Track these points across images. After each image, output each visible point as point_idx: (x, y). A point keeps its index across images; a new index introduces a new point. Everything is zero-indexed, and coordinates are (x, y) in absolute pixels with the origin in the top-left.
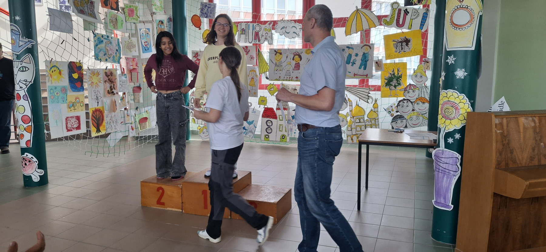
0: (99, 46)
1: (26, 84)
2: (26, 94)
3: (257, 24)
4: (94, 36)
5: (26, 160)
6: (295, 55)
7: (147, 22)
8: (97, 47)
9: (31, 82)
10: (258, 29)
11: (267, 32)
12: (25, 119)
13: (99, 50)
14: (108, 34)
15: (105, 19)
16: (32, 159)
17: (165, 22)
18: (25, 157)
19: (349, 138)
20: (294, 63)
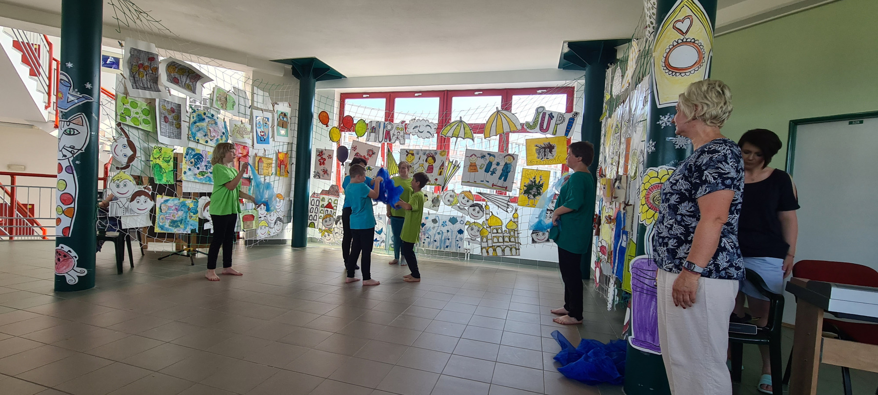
0: (198, 124)
1: (73, 152)
2: (71, 166)
3: (388, 122)
4: (193, 111)
5: (60, 255)
6: (428, 157)
7: (267, 111)
8: (196, 124)
9: (80, 150)
10: (389, 127)
11: (399, 131)
12: (65, 198)
13: (197, 129)
14: (212, 112)
15: (211, 94)
16: (69, 252)
17: (289, 116)
18: (58, 250)
19: (484, 250)
20: (426, 165)
